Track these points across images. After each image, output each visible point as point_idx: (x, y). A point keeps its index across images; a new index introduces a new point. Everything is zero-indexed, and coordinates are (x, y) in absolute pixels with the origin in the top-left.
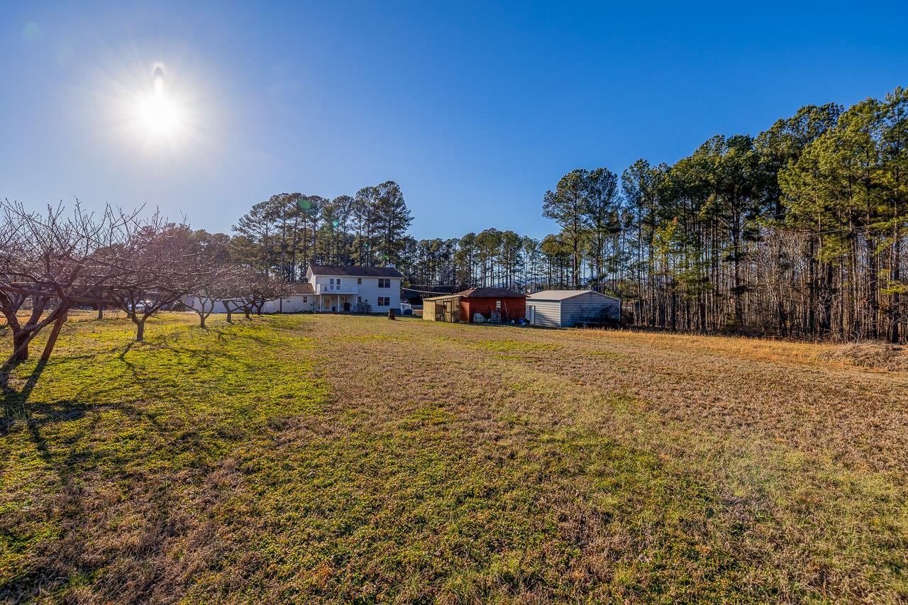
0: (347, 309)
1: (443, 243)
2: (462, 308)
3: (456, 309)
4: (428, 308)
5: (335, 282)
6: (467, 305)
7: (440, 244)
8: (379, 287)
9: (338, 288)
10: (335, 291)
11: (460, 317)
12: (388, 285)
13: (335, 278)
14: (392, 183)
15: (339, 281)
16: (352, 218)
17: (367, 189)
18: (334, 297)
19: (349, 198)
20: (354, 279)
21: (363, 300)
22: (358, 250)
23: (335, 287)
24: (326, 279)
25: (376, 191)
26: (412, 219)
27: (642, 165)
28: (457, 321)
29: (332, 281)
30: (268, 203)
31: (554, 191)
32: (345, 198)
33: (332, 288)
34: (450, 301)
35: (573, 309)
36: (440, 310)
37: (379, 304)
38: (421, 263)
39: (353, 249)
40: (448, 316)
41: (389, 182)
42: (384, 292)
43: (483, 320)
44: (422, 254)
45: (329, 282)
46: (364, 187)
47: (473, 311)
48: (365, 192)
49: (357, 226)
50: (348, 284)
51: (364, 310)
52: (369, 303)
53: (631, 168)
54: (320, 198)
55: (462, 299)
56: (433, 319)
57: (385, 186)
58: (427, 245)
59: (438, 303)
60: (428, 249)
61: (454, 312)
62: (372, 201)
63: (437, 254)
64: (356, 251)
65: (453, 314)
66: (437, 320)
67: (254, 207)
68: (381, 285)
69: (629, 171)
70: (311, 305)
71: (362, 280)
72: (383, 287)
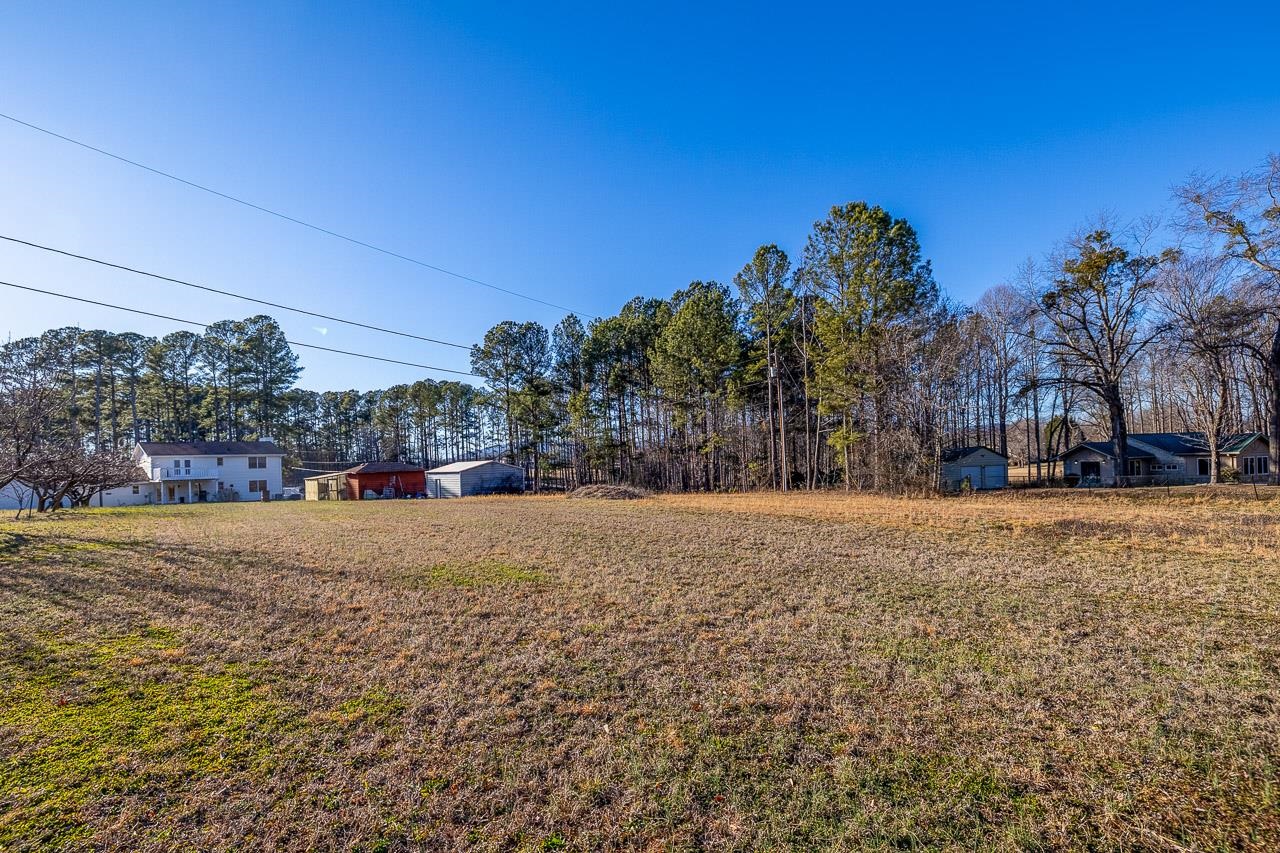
0: (202, 497)
1: (360, 398)
2: (348, 485)
3: (343, 487)
4: (311, 487)
5: (182, 464)
6: (355, 483)
7: (354, 397)
8: (250, 467)
9: (188, 472)
10: (183, 475)
11: (347, 494)
12: (263, 465)
13: (182, 459)
14: (266, 317)
15: (187, 463)
16: (200, 364)
17: (224, 323)
18: (183, 484)
19: (192, 335)
20: (213, 459)
21: (226, 486)
22: (213, 413)
23: (183, 471)
24: (168, 461)
25: (239, 328)
26: (301, 369)
27: (572, 321)
28: (344, 499)
29: (177, 464)
30: (35, 340)
31: (482, 346)
32: (185, 335)
33: (178, 472)
34: (335, 479)
35: (473, 480)
36: (323, 490)
37: (251, 490)
38: (326, 428)
39: (203, 411)
40: (333, 495)
41: (261, 316)
42: (258, 474)
43: (375, 497)
44: (327, 414)
45: (172, 465)
46: (219, 319)
47: (362, 489)
48: (221, 327)
49: (208, 377)
50: (202, 466)
51: (229, 496)
52: (235, 489)
53: (563, 323)
54: (138, 337)
55: (350, 476)
56: (316, 499)
57: (254, 322)
58: (334, 400)
59: (321, 481)
60: (336, 406)
61: (341, 490)
62: (234, 342)
63: (352, 413)
64: (209, 415)
65: (340, 492)
66: (320, 499)
67: (6, 347)
68: (252, 465)
69: (561, 326)
70: (146, 496)
71: (224, 460)
72: (255, 467)
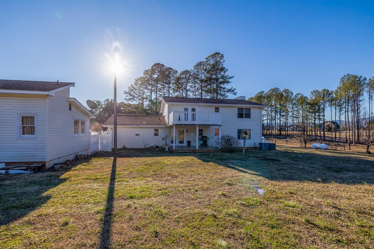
5: (190, 110)
8: (239, 117)
9: (194, 119)
10: (190, 121)
12: (248, 116)
15: (193, 110)
20: (211, 109)
23: (190, 117)
24: (180, 108)
29: (186, 111)
33: (186, 119)
68: (240, 115)
70: (163, 139)
71: (220, 109)
72: (242, 117)
